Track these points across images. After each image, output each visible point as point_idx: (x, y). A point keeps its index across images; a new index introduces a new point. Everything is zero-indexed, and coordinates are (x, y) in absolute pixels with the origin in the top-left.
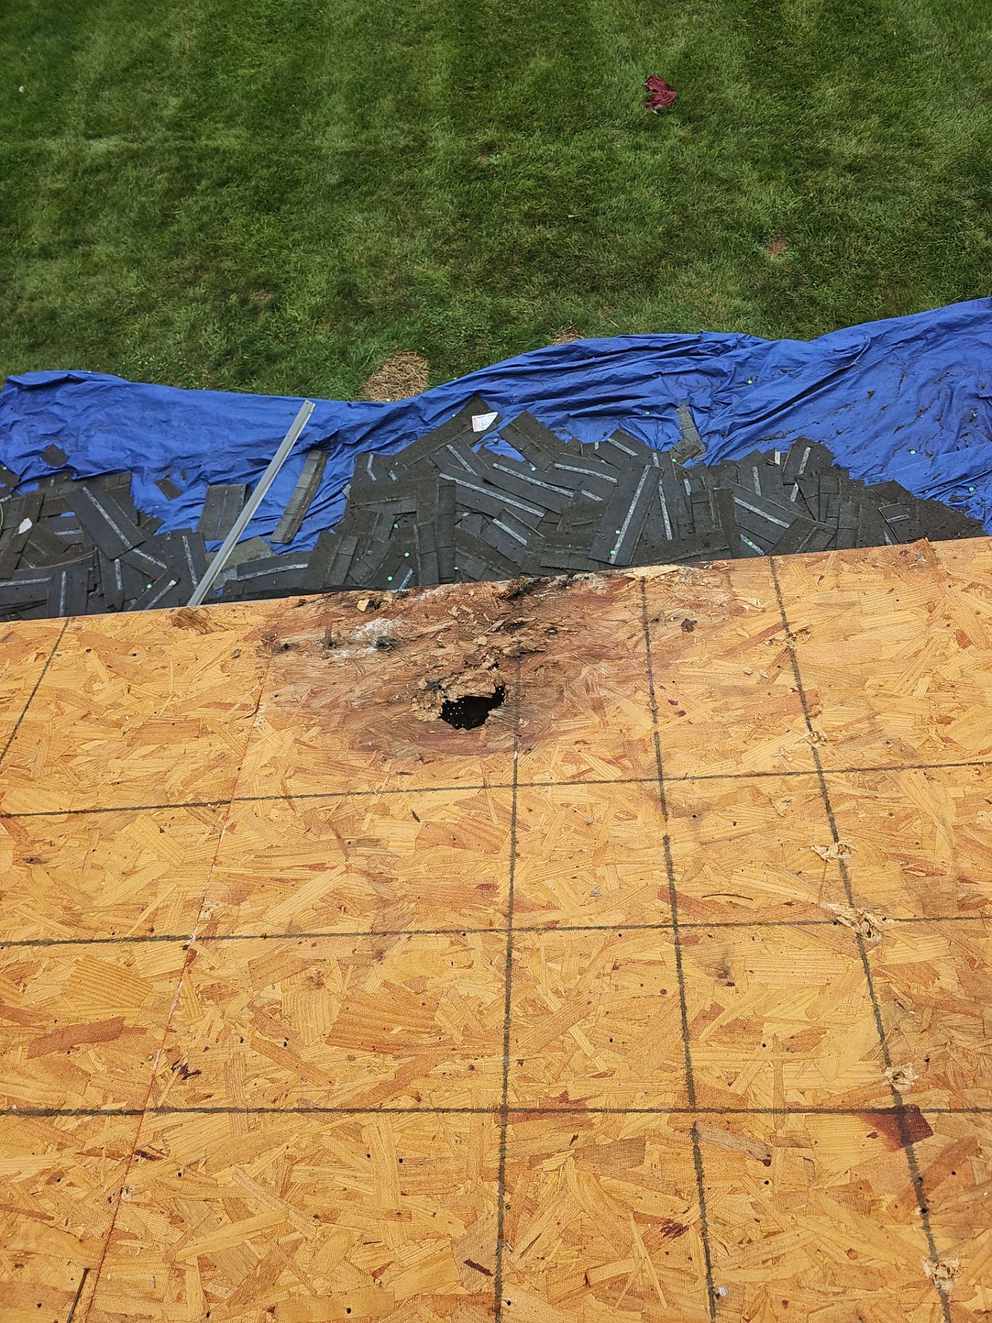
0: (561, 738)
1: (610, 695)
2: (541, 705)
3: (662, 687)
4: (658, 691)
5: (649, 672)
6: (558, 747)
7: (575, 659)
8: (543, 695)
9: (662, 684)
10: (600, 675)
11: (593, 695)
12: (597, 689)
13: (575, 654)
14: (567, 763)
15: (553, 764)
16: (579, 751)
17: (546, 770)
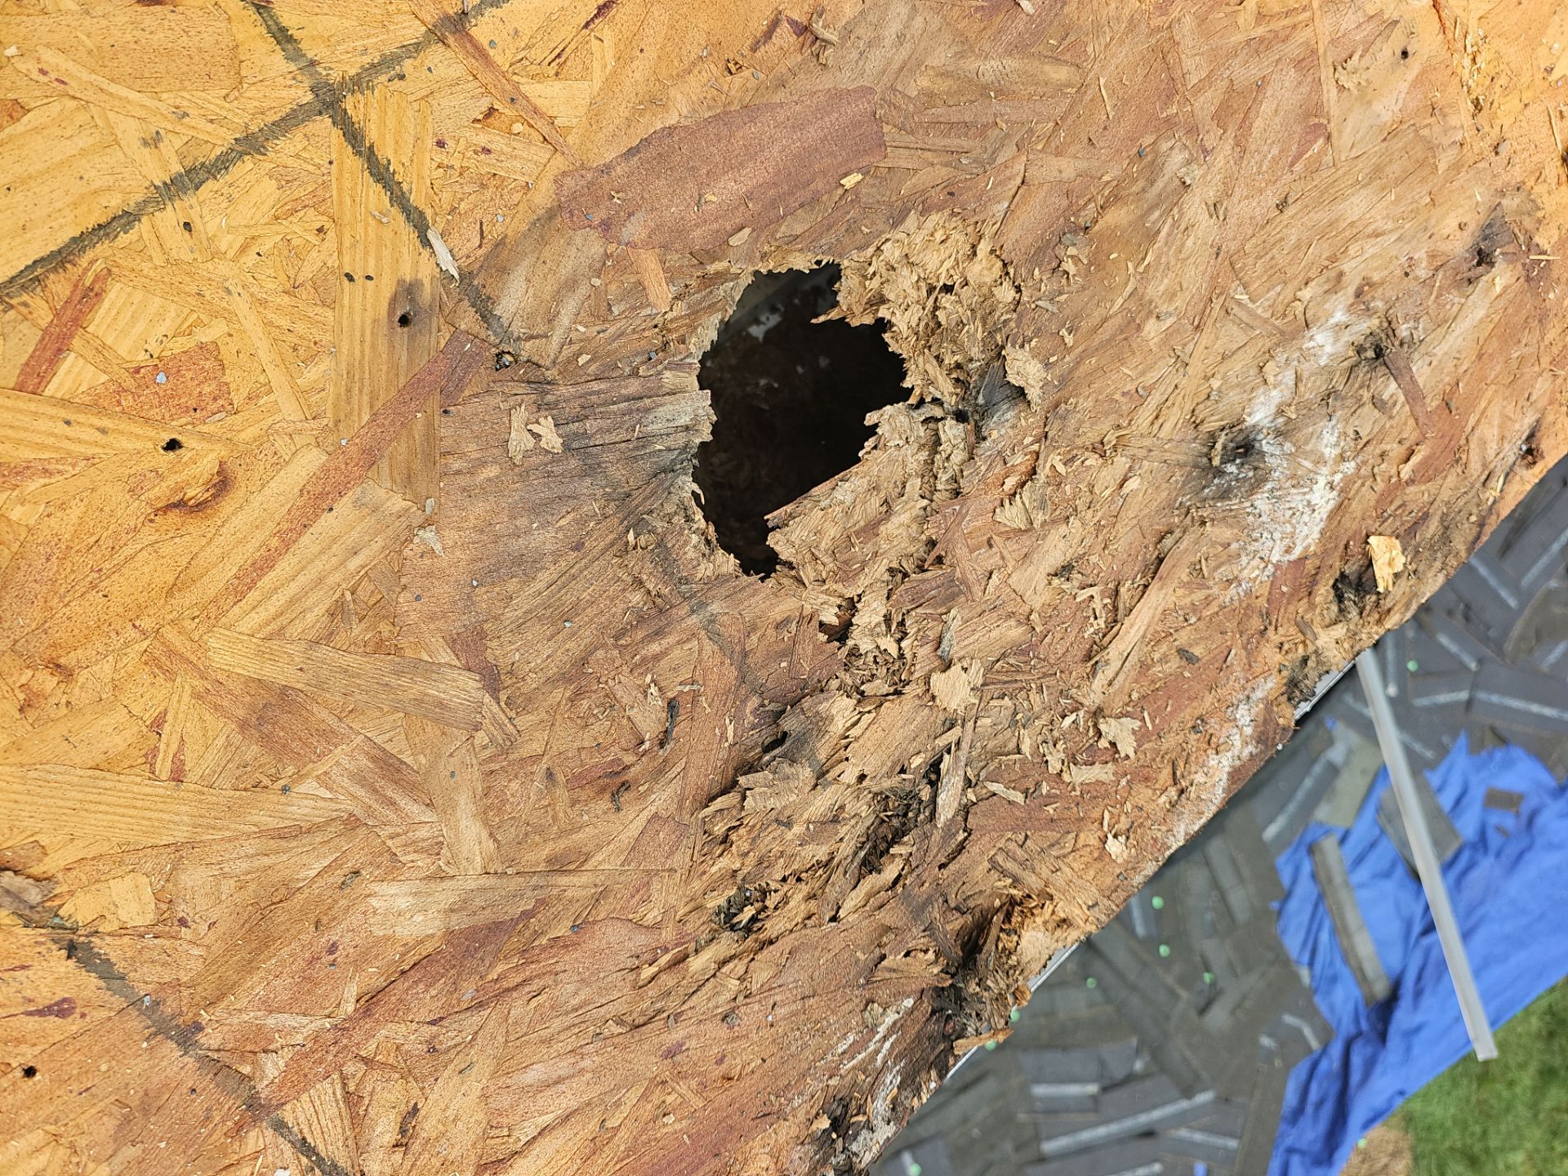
0: (310, 461)
1: (266, 813)
2: (525, 565)
3: (61, 1009)
5: (187, 1035)
6: (290, 411)
7: (559, 865)
8: (560, 616)
9: (73, 1025)
10: (393, 867)
11: (343, 759)
12: (350, 799)
13: (576, 885)
14: (179, 345)
15: (241, 306)
16: (173, 445)
17: (250, 259)
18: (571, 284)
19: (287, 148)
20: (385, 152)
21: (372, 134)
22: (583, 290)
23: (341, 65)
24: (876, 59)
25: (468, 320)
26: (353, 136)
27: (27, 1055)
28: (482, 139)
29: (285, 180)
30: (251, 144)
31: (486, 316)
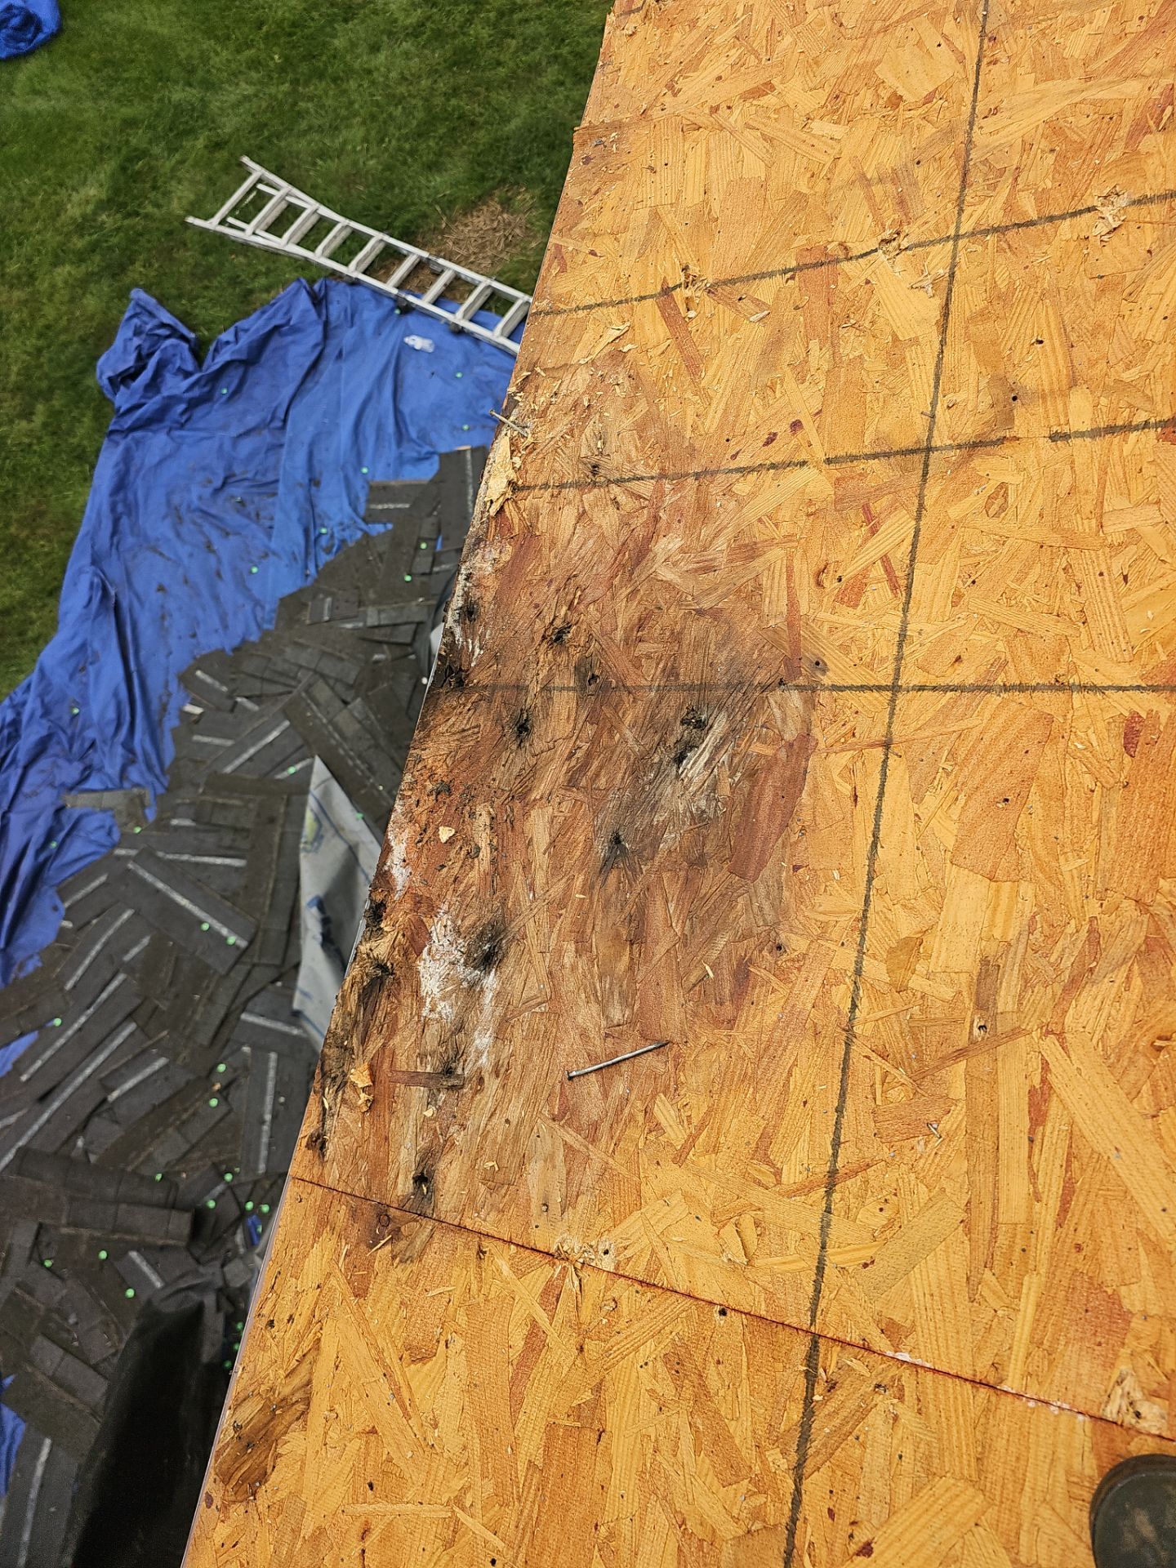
0: (803, 610)
1: (729, 532)
2: (721, 646)
3: (734, 457)
4: (743, 461)
5: (697, 476)
6: (822, 615)
7: (635, 592)
9: (728, 456)
10: (682, 550)
11: (722, 559)
12: (710, 554)
13: (625, 592)
14: (863, 599)
15: (860, 623)
16: (840, 580)
17: (870, 634)
18: (784, 721)
19: (890, 666)
20: (868, 694)
21: (876, 694)
22: (779, 723)
23: (902, 699)
24: (762, 891)
25: (801, 681)
26: (879, 688)
27: (732, 443)
28: (848, 726)
29: (883, 660)
30: (899, 658)
31: (797, 687)
